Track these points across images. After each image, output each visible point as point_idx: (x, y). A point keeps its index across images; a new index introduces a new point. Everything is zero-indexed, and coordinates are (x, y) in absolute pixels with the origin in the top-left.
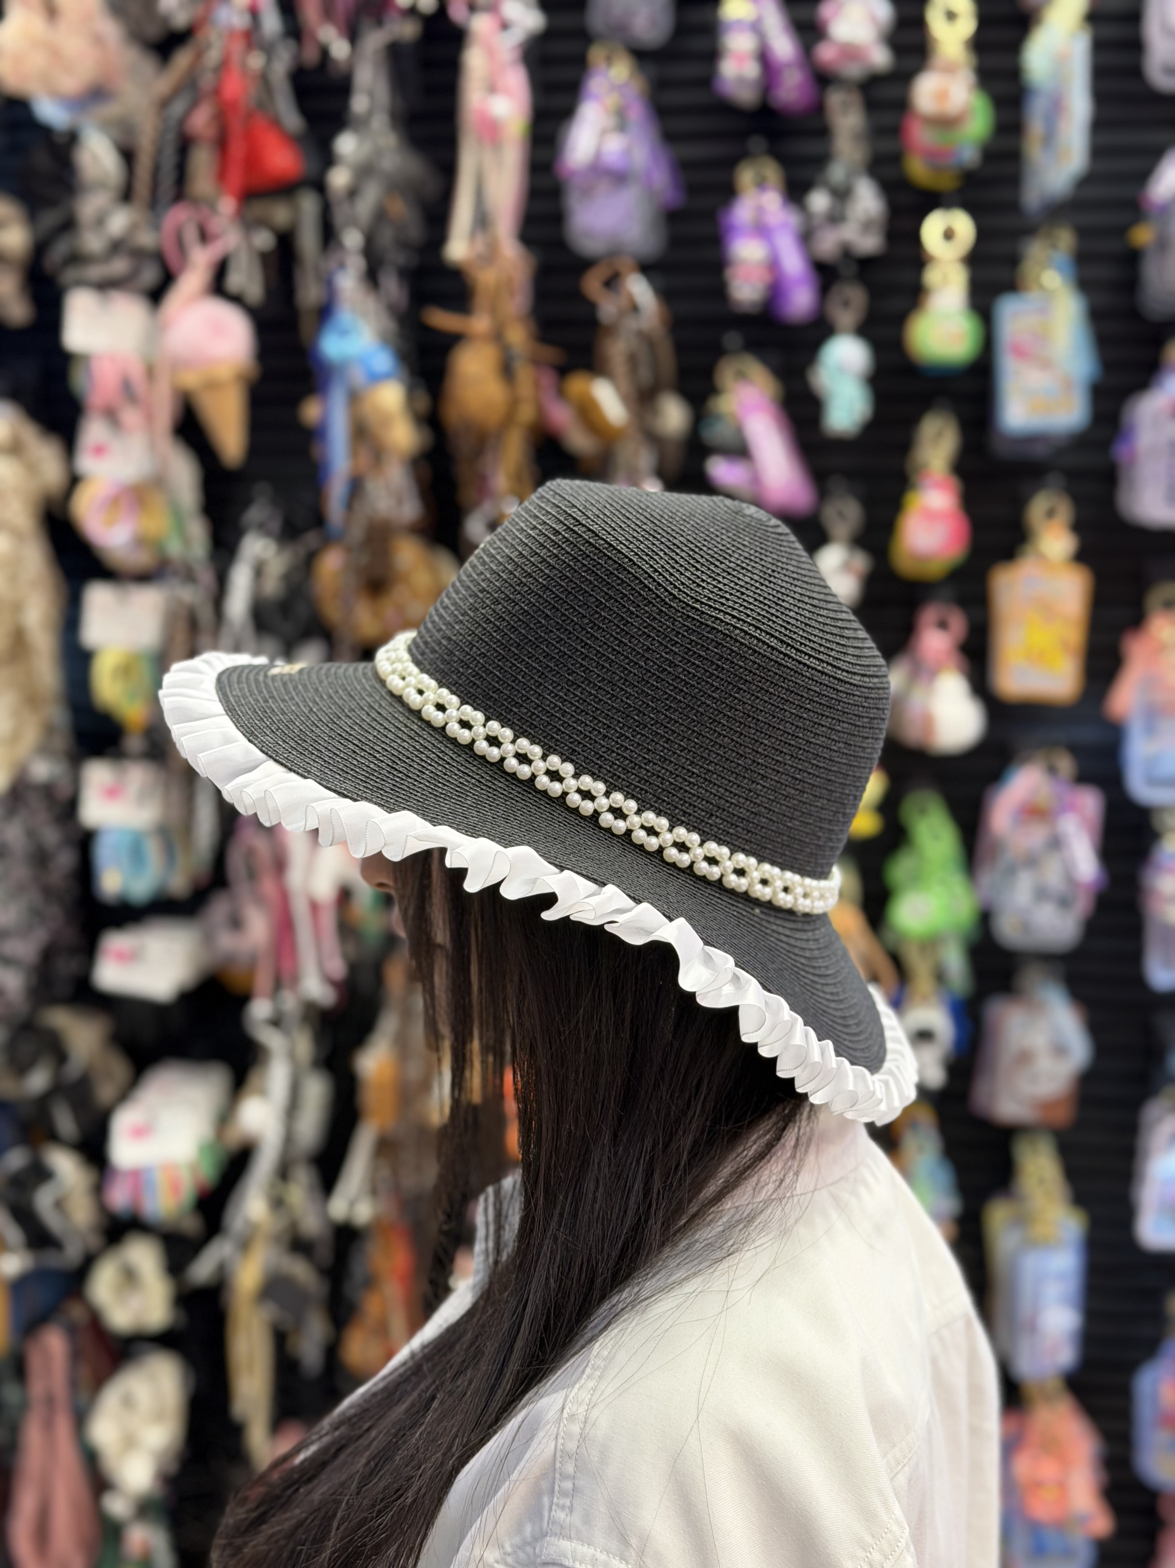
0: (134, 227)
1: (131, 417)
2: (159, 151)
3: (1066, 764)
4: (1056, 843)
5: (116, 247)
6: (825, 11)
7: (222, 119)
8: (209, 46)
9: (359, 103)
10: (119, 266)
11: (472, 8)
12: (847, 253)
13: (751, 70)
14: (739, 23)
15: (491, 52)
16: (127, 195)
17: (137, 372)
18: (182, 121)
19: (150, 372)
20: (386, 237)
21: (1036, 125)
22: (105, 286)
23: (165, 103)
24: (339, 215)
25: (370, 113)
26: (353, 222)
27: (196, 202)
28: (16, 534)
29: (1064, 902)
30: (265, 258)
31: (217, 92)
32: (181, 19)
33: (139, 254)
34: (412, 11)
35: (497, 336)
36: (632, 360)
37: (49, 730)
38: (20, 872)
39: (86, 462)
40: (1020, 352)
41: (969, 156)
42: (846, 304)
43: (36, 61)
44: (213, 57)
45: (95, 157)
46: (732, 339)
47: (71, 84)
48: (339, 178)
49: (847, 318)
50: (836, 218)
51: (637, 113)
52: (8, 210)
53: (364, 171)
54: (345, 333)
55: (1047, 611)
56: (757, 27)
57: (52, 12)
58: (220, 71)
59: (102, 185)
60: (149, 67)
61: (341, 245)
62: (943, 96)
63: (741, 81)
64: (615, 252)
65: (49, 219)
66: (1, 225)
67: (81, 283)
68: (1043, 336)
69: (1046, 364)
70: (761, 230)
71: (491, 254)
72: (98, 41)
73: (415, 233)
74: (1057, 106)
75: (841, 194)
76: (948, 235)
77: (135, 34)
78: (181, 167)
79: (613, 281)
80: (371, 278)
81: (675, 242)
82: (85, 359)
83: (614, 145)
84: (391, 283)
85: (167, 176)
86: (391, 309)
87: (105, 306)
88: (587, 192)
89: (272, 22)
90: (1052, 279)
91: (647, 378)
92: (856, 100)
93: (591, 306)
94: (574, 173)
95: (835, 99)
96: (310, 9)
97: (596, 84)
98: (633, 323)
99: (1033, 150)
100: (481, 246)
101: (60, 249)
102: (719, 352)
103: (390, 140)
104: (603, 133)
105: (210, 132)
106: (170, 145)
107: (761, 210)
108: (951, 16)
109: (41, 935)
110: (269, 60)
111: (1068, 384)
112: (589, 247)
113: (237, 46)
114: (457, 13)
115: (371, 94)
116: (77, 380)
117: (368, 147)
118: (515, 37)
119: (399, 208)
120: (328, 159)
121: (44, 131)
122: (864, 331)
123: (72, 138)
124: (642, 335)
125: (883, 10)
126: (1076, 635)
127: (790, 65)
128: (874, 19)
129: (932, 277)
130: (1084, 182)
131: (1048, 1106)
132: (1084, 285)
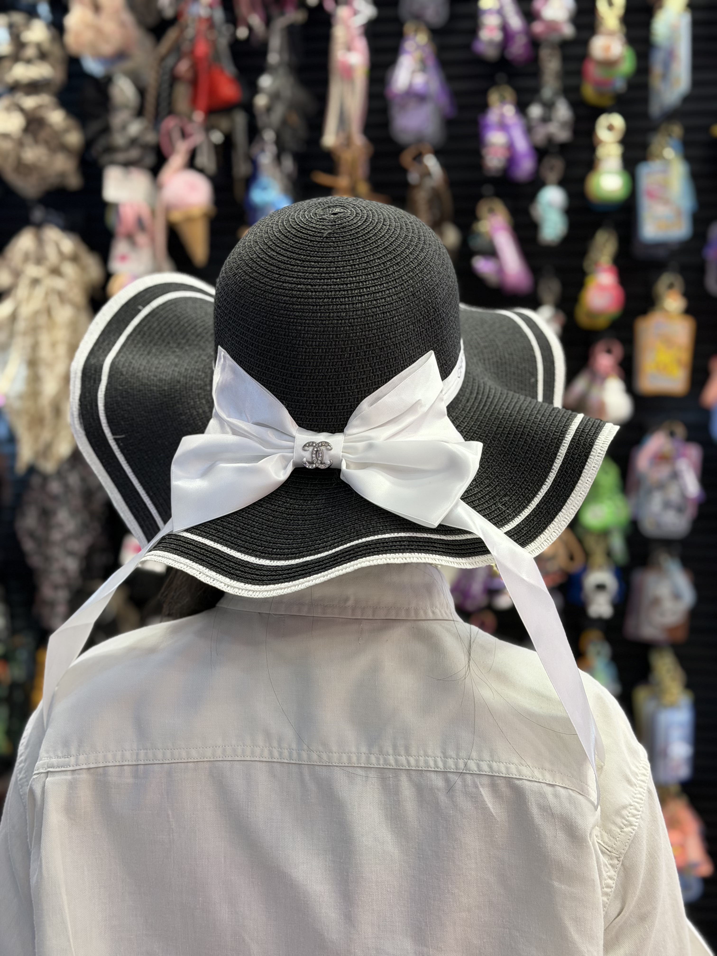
0: (144, 130)
1: (142, 239)
2: (160, 86)
3: (680, 430)
4: (675, 476)
5: (133, 142)
6: (538, 4)
7: (195, 67)
8: (187, 26)
9: (272, 58)
11: (337, 2)
12: (550, 140)
13: (497, 36)
14: (489, 11)
15: (348, 28)
16: (140, 112)
17: (145, 213)
18: (173, 69)
19: (153, 213)
20: (287, 135)
21: (657, 68)
22: (127, 164)
23: (163, 59)
24: (262, 121)
25: (278, 64)
26: (269, 126)
27: (178, 115)
28: (76, 306)
29: (680, 510)
30: (217, 147)
31: (192, 53)
32: (169, 13)
33: (145, 147)
34: (303, 4)
35: (352, 189)
36: (430, 204)
38: (77, 501)
39: (116, 265)
40: (651, 195)
41: (620, 85)
42: (552, 168)
43: (88, 36)
44: (190, 32)
45: (122, 90)
46: (487, 189)
47: (108, 49)
48: (261, 101)
49: (552, 175)
50: (546, 119)
51: (431, 63)
52: (71, 122)
53: (275, 97)
54: (265, 189)
55: (668, 342)
56: (500, 12)
57: (97, 8)
58: (193, 41)
59: (126, 106)
60: (148, 41)
61: (262, 139)
62: (607, 49)
63: (491, 43)
64: (420, 140)
65: (95, 126)
66: (66, 131)
67: (113, 163)
68: (665, 186)
69: (666, 202)
70: (503, 127)
71: (348, 142)
72: (122, 25)
73: (302, 132)
74: (671, 55)
75: (549, 106)
76: (610, 128)
77: (141, 22)
78: (170, 94)
79: (418, 157)
80: (278, 158)
81: (451, 137)
82: (116, 206)
83: (419, 80)
84: (289, 162)
85: (165, 100)
86: (289, 177)
87: (127, 176)
88: (403, 107)
89: (219, 15)
90: (669, 153)
91: (437, 213)
92: (556, 53)
93: (405, 172)
94: (396, 95)
95: (544, 52)
96: (243, 6)
97: (409, 45)
98: (428, 183)
99: (656, 82)
100: (342, 139)
101: (101, 143)
102: (479, 197)
103: (290, 80)
104: (413, 72)
105: (188, 75)
106: (166, 82)
107: (503, 115)
108: (611, 4)
109: (89, 539)
110: (218, 36)
111: (679, 213)
112: (404, 138)
113: (203, 27)
114: (329, 6)
115: (279, 53)
116: (111, 218)
117: (278, 83)
118: (360, 20)
119: (294, 119)
120: (254, 91)
121: (90, 78)
122: (562, 183)
123: (109, 80)
124: (434, 190)
125: (571, 3)
126: (685, 356)
127: (519, 33)
128: (566, 8)
129: (601, 152)
130: (687, 99)
131: (670, 630)
132: (688, 158)
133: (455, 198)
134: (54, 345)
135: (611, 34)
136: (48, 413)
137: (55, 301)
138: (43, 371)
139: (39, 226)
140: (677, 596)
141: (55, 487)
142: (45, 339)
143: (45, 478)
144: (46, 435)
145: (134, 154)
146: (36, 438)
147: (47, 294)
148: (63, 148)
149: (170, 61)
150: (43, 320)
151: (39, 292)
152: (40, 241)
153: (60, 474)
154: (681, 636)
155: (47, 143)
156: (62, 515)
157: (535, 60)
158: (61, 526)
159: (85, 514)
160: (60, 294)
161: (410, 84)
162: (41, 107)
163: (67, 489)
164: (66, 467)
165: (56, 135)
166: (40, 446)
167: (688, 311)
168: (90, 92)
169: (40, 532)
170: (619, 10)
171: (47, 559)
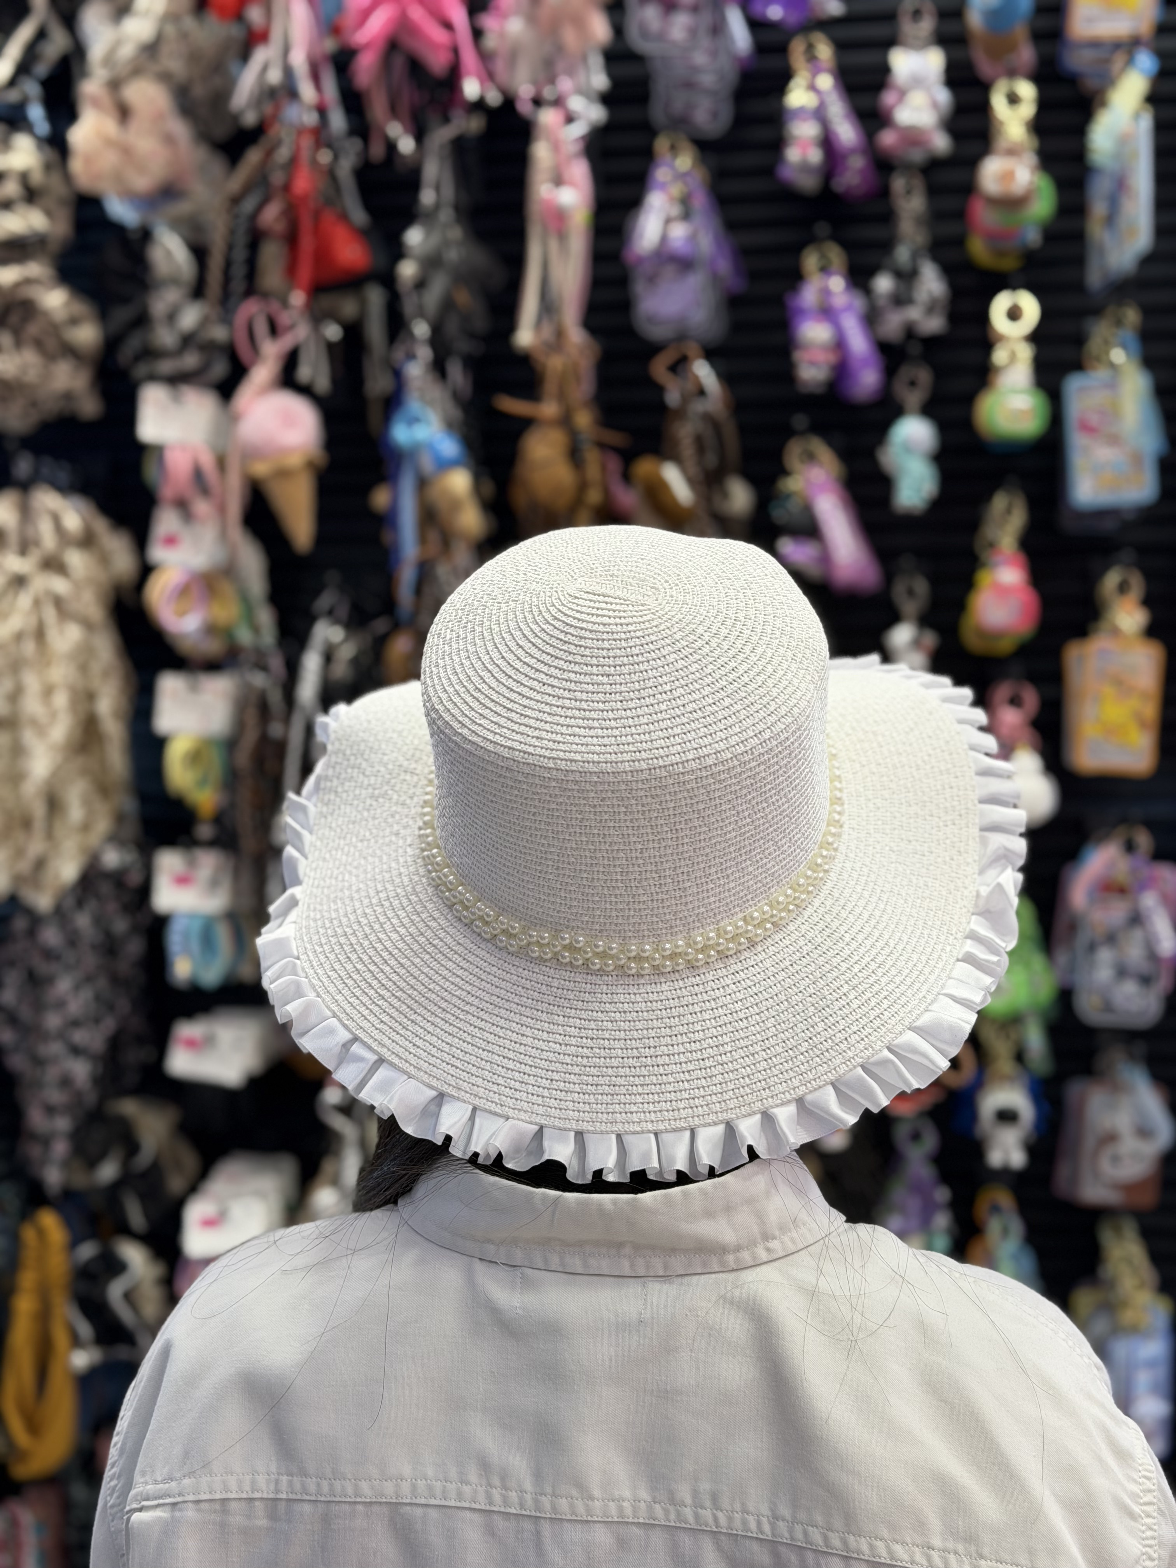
0: (204, 322)
1: (202, 507)
2: (230, 247)
3: (1144, 840)
4: (1136, 919)
5: (187, 341)
6: (888, 98)
7: (291, 214)
8: (278, 143)
9: (427, 197)
11: (538, 102)
12: (910, 332)
13: (815, 156)
14: (800, 112)
15: (556, 145)
16: (198, 291)
17: (207, 462)
18: (254, 217)
19: (221, 463)
20: (452, 327)
21: (1098, 208)
22: (176, 380)
23: (236, 200)
24: (409, 306)
25: (437, 206)
26: (421, 314)
27: (265, 296)
28: (87, 625)
29: (1146, 980)
30: (332, 348)
31: (287, 188)
32: (250, 119)
33: (209, 348)
34: (480, 105)
35: (566, 421)
36: (700, 443)
37: (120, 818)
38: (91, 961)
39: (158, 553)
40: (1088, 428)
41: (1033, 237)
42: (913, 384)
43: (109, 160)
44: (283, 153)
45: (169, 253)
46: (800, 421)
47: (143, 183)
48: (407, 270)
49: (913, 398)
50: (900, 300)
51: (700, 201)
52: (80, 308)
53: (432, 263)
54: (414, 420)
55: (1121, 684)
56: (820, 114)
57: (124, 113)
58: (290, 167)
59: (174, 281)
60: (217, 165)
61: (411, 335)
62: (1007, 177)
63: (805, 167)
64: (682, 337)
65: (122, 315)
67: (153, 378)
68: (1112, 413)
69: (1114, 440)
70: (827, 313)
71: (558, 341)
72: (169, 140)
73: (481, 323)
74: (1121, 185)
75: (907, 277)
76: (1014, 314)
77: (203, 135)
78: (250, 262)
79: (680, 365)
80: (439, 367)
81: (737, 327)
82: (158, 450)
83: (679, 232)
84: (456, 371)
85: (239, 271)
86: (456, 396)
87: (177, 399)
88: (652, 280)
89: (338, 121)
90: (1118, 356)
91: (712, 460)
92: (918, 183)
93: (660, 389)
94: (641, 260)
95: (898, 184)
96: (378, 107)
97: (661, 174)
98: (699, 407)
99: (1096, 229)
100: (547, 332)
101: (133, 344)
102: (788, 433)
103: (456, 233)
104: (668, 221)
105: (280, 227)
106: (241, 240)
107: (826, 292)
108: (1013, 99)
109: (109, 1024)
110: (336, 157)
111: (1137, 459)
112: (656, 333)
113: (307, 143)
114: (524, 107)
115: (437, 188)
116: (150, 472)
117: (435, 239)
118: (579, 130)
119: (464, 298)
120: (397, 252)
121: (117, 229)
122: (928, 410)
123: (146, 235)
124: (708, 418)
125: (943, 96)
126: (1151, 710)
127: (853, 151)
128: (935, 105)
129: (1000, 356)
130: (1148, 260)
131: (1129, 1188)
132: (1149, 362)
133: (743, 430)
134: (48, 692)
135: (1012, 152)
136: (39, 810)
137: (50, 614)
138: (29, 736)
139: (25, 487)
140: (1144, 1131)
141: (51, 936)
142: (32, 682)
143: (36, 920)
144: (36, 846)
145: (191, 360)
146: (19, 853)
147: (37, 603)
148: (69, 351)
149: (248, 205)
150: (29, 648)
151: (24, 600)
152: (25, 512)
153: (60, 913)
154: (1148, 1198)
155: (39, 344)
156: (63, 985)
157: (884, 193)
158: (61, 1005)
159: (102, 983)
160: (58, 602)
161: (664, 239)
162: (28, 281)
163: (73, 940)
164: (70, 902)
165: (55, 329)
166: (24, 866)
167: (1152, 631)
168: (114, 257)
169: (25, 1013)
170: (1027, 109)
171: (39, 1062)
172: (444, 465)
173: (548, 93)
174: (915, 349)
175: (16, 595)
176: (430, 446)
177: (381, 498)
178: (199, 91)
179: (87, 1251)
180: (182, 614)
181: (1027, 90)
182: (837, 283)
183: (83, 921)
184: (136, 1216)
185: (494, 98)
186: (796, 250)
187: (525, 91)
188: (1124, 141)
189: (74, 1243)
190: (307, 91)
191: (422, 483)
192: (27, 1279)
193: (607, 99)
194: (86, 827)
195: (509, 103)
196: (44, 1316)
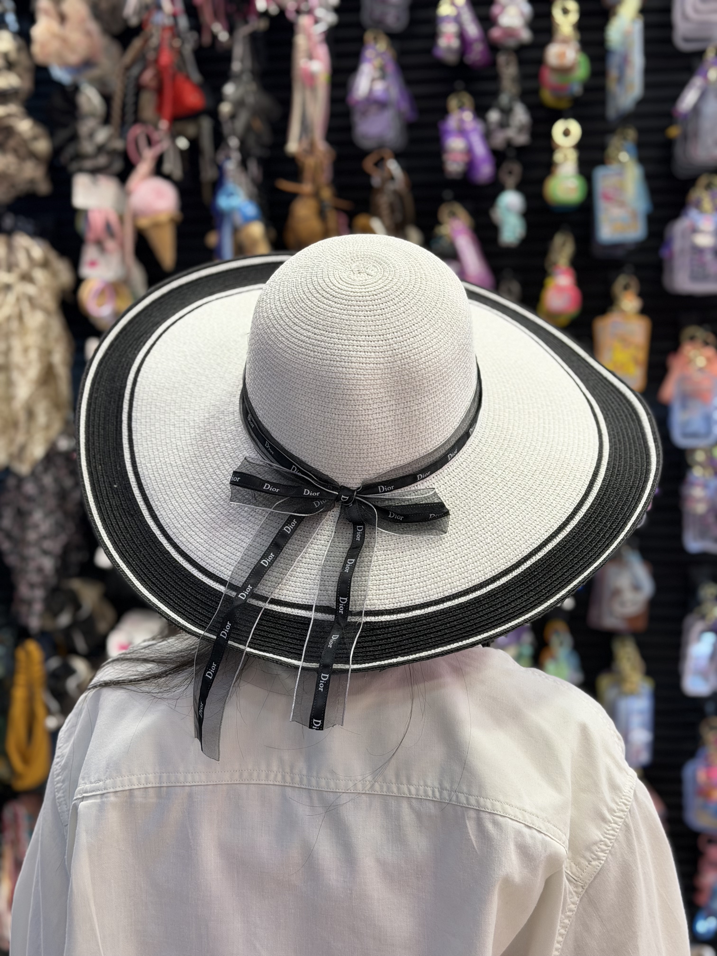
0: (110, 138)
1: (110, 244)
2: (125, 95)
5: (101, 149)
6: (495, 10)
7: (159, 76)
8: (151, 36)
9: (236, 66)
10: (102, 160)
11: (298, 12)
12: (509, 144)
13: (455, 43)
14: (447, 18)
15: (309, 37)
16: (107, 120)
17: (114, 219)
18: (138, 78)
19: (121, 219)
20: (251, 142)
21: (613, 72)
22: (95, 172)
23: (128, 68)
24: (226, 128)
25: (242, 72)
26: (234, 133)
27: (145, 123)
28: (47, 311)
30: (183, 153)
31: (156, 61)
32: (134, 21)
33: (113, 153)
34: (265, 14)
35: (316, 195)
36: (392, 208)
37: (66, 422)
38: (52, 502)
39: (86, 271)
40: (607, 198)
41: (577, 89)
42: (510, 173)
43: (54, 46)
44: (154, 41)
45: (89, 99)
46: (448, 194)
47: (74, 58)
48: (225, 108)
49: (511, 180)
50: (504, 125)
51: (391, 68)
52: (39, 130)
53: (239, 104)
54: (230, 195)
55: (625, 341)
56: (457, 19)
57: (62, 18)
58: (158, 49)
59: (93, 115)
60: (114, 48)
61: (228, 146)
62: (562, 55)
63: (449, 49)
64: (381, 147)
65: (63, 134)
66: (35, 138)
67: (81, 170)
68: (620, 189)
69: (622, 204)
70: (462, 132)
71: (311, 149)
72: (88, 34)
73: (267, 138)
74: (625, 60)
75: (507, 112)
76: (566, 133)
77: (107, 30)
78: (136, 104)
79: (380, 163)
80: (244, 164)
81: (412, 141)
82: (85, 212)
83: (379, 87)
84: (254, 167)
85: (130, 109)
86: (254, 181)
87: (95, 183)
88: (364, 113)
89: (183, 22)
90: (624, 157)
91: (399, 216)
92: (513, 59)
93: (368, 176)
94: (358, 102)
95: (502, 59)
96: (207, 15)
97: (369, 53)
98: (391, 187)
99: (612, 85)
100: (305, 145)
101: (69, 151)
102: (441, 201)
103: (253, 87)
104: (373, 80)
105: (153, 84)
106: (131, 91)
107: (462, 121)
108: (565, 11)
109: (63, 539)
110: (183, 43)
111: (634, 215)
112: (366, 144)
113: (167, 35)
114: (290, 15)
115: (242, 61)
116: (80, 225)
117: (241, 91)
118: (321, 28)
119: (258, 125)
120: (219, 98)
121: (58, 85)
122: (520, 188)
123: (76, 89)
124: (396, 193)
125: (527, 9)
126: (642, 355)
127: (476, 40)
128: (522, 14)
129: (558, 157)
130: (641, 102)
131: (631, 619)
132: (642, 160)
133: (417, 200)
134: (26, 350)
135: (565, 41)
136: (22, 417)
137: (26, 306)
138: (16, 376)
139: (9, 233)
140: (636, 588)
141: (30, 488)
142: (17, 344)
143: (20, 480)
144: (20, 438)
146: (11, 441)
147: (18, 300)
148: (33, 155)
149: (135, 71)
150: (14, 325)
151: (11, 298)
152: (10, 248)
153: (34, 475)
154: (641, 625)
155: (16, 151)
156: (38, 516)
157: (493, 64)
158: (36, 526)
159: (59, 515)
160: (31, 299)
161: (371, 91)
162: (9, 116)
163: (42, 490)
164: (40, 468)
165: (25, 143)
166: (14, 449)
167: (644, 311)
168: (58, 101)
169: (16, 532)
170: (574, 17)
171: (24, 559)
172: (248, 220)
173: (303, 7)
174: (512, 153)
175: (6, 295)
176: (239, 209)
177: (212, 239)
178: (104, 5)
179: (54, 663)
180: (100, 305)
181: (573, 6)
182: (468, 116)
183: (48, 480)
184: (80, 643)
185: (274, 10)
186: (445, 96)
187: (290, 5)
188: (627, 35)
189: (47, 658)
190: (167, 6)
191: (236, 231)
192: (21, 679)
193: (337, 10)
194: (48, 427)
195: (282, 12)
196: (30, 700)
